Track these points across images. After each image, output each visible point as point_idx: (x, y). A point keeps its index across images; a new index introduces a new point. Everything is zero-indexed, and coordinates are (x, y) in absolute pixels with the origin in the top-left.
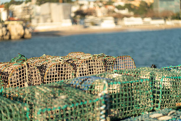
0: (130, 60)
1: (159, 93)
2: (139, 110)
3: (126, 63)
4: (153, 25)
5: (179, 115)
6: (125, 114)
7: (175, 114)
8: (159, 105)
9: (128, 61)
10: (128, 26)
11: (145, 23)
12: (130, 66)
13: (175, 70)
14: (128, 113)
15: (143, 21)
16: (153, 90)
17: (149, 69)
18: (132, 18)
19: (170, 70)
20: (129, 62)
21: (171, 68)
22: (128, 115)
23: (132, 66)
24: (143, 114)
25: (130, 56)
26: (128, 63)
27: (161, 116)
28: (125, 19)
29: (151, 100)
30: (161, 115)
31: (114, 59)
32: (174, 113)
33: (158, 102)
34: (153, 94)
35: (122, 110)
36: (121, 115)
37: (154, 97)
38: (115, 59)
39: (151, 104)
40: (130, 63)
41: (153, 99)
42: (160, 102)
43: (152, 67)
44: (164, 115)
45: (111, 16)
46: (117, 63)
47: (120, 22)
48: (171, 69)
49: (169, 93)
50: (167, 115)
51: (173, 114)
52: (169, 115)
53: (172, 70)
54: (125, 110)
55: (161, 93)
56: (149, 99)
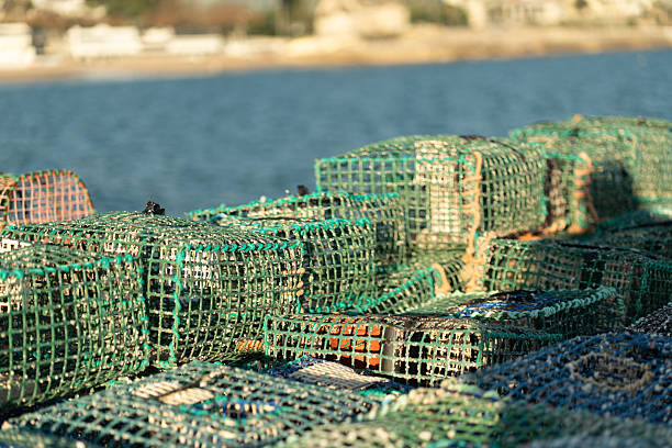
0: (74, 188)
1: (169, 305)
2: (97, 372)
3: (59, 198)
4: (179, 56)
5: (239, 384)
6: (42, 387)
7: (226, 380)
8: (172, 348)
9: (67, 190)
10: (83, 59)
11: (150, 50)
12: (74, 209)
13: (235, 221)
14: (55, 384)
15: (144, 43)
16: (149, 294)
17: (133, 220)
18: (102, 31)
19: (215, 221)
20: (70, 193)
21: (223, 215)
22: (55, 392)
23: (82, 209)
24: (112, 384)
25: (71, 174)
26: (66, 198)
27: (175, 391)
28: (75, 33)
29: (140, 334)
30: (175, 385)
31: (10, 183)
32: (222, 376)
33: (166, 340)
34: (147, 312)
35: (31, 373)
36: (28, 394)
37: (154, 320)
38: (16, 185)
39: (142, 349)
40: (73, 198)
41: (149, 328)
42: (176, 338)
43: (146, 212)
44: (185, 386)
45: (22, 21)
46: (24, 198)
47: (53, 45)
48: (220, 219)
49: (206, 303)
50: (197, 385)
51: (220, 382)
52: (203, 384)
53: (225, 220)
54: (44, 375)
55: (178, 305)
56: (136, 332)
